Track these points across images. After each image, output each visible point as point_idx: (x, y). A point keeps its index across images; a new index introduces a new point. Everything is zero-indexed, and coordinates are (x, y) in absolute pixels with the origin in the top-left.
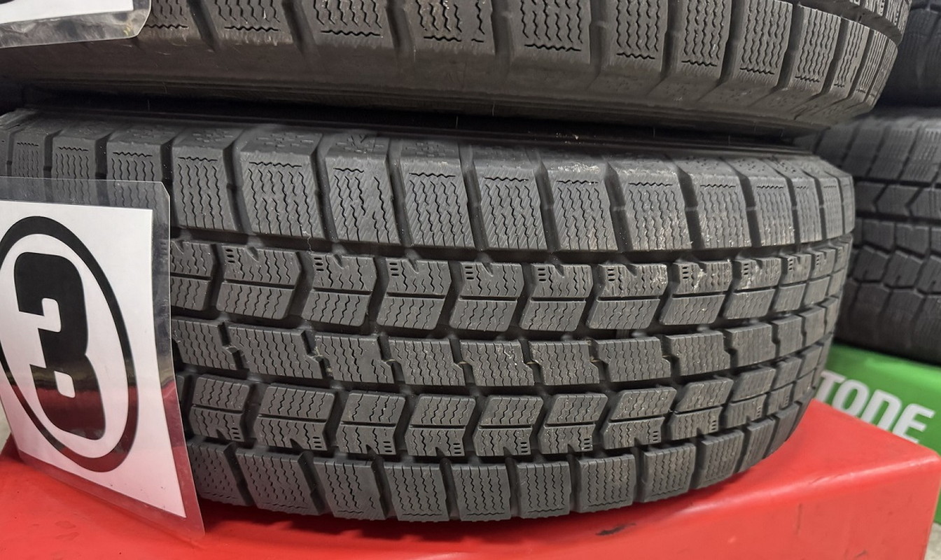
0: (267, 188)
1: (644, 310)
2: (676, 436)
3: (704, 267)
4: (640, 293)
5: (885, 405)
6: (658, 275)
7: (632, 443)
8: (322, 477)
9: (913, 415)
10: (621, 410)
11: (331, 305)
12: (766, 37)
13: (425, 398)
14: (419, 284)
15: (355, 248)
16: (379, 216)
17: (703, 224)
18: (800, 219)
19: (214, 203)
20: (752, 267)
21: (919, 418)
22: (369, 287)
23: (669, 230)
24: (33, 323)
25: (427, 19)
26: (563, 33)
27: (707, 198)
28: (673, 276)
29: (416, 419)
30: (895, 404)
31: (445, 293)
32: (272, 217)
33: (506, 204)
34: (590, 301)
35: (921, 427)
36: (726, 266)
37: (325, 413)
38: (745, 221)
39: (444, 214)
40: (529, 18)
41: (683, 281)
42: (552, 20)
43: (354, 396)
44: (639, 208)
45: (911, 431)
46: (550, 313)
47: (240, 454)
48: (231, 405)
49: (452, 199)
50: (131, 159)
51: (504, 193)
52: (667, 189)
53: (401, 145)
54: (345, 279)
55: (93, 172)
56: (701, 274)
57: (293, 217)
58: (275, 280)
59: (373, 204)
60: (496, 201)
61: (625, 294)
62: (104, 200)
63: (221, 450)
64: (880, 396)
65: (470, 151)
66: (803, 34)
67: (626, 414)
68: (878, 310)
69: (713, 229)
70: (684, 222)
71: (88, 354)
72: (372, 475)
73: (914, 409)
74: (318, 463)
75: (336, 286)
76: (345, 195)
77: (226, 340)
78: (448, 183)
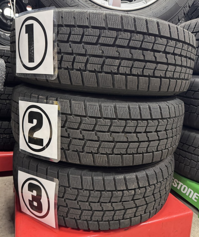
0: (74, 181)
1: (130, 198)
2: (136, 216)
3: (140, 190)
4: (130, 195)
5: (191, 192)
6: (133, 192)
7: (129, 217)
8: (78, 223)
9: (196, 195)
10: (127, 212)
11: (82, 198)
12: (148, 158)
13: (96, 212)
14: (95, 195)
15: (86, 190)
16: (90, 186)
17: (140, 184)
18: (158, 178)
19: (65, 182)
20: (149, 188)
21: (197, 196)
22: (88, 196)
23: (134, 186)
24: (31, 193)
25: (99, 162)
26: (118, 163)
27: (140, 179)
28: (135, 192)
29: (94, 215)
30: (193, 192)
31: (99, 197)
32: (74, 185)
33: (109, 184)
34: (122, 197)
35: (197, 198)
36: (144, 189)
37: (80, 214)
38: (147, 182)
39: (100, 185)
40: (113, 162)
41: (137, 193)
42: (116, 162)
43: (85, 211)
44: (129, 183)
45: (195, 199)
46: (116, 199)
47: (65, 218)
48: (65, 211)
49: (101, 183)
50: (52, 173)
51: (109, 182)
52: (134, 179)
53: (94, 173)
54: (84, 195)
55: (45, 174)
56: (140, 191)
57: (77, 185)
58: (74, 194)
59: (89, 184)
60: (108, 183)
61: (127, 195)
62: (47, 179)
63: (62, 218)
64: (190, 190)
65: (104, 174)
66: (155, 156)
67: (128, 213)
68: (188, 171)
69: (141, 184)
70: (137, 184)
71: (41, 200)
72: (86, 223)
73: (196, 194)
74: (78, 221)
75: (83, 195)
76: (85, 182)
77: (65, 201)
78: (100, 181)
